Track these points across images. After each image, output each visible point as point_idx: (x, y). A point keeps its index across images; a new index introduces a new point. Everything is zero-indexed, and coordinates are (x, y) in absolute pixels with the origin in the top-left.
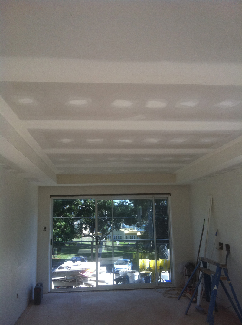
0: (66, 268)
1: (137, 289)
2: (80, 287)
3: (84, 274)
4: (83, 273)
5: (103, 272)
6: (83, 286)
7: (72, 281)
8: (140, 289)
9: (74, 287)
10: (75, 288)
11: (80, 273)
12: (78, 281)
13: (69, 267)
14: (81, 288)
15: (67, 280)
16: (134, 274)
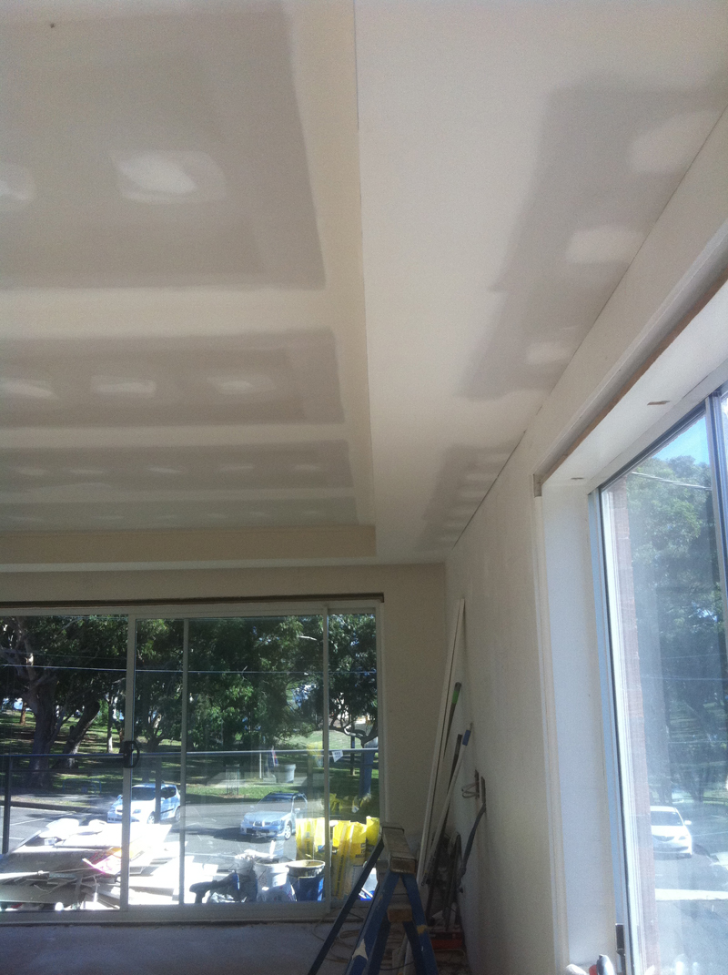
0: (50, 841)
1: (257, 923)
2: (82, 908)
3: (97, 866)
4: (94, 862)
5: (170, 859)
6: (94, 905)
7: (64, 887)
8: (265, 923)
9: (59, 907)
10: (63, 911)
11: (85, 860)
12: (82, 887)
13: (59, 840)
14: (85, 911)
15: (50, 881)
16: (271, 869)
